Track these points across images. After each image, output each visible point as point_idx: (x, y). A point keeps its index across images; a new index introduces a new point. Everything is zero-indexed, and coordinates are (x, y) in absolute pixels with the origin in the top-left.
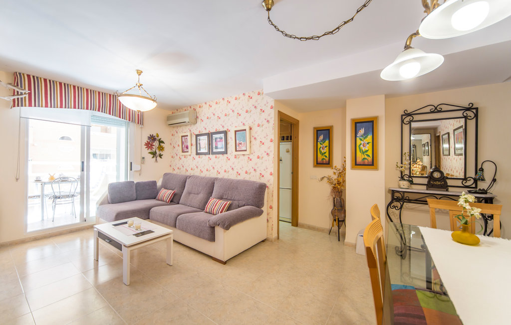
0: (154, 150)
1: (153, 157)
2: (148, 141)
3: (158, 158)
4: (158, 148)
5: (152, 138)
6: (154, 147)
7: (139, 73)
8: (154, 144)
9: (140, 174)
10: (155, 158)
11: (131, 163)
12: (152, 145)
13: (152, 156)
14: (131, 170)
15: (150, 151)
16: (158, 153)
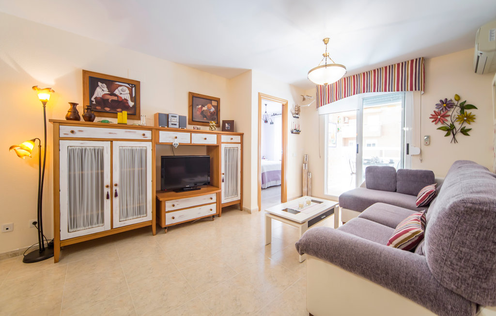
0: (449, 123)
1: (447, 135)
2: (437, 110)
3: (460, 136)
4: (459, 118)
5: (446, 105)
6: (448, 119)
7: (326, 42)
8: (450, 113)
9: (421, 160)
10: (451, 136)
11: (408, 145)
12: (444, 116)
13: (446, 132)
14: (408, 153)
15: (440, 125)
16: (458, 126)
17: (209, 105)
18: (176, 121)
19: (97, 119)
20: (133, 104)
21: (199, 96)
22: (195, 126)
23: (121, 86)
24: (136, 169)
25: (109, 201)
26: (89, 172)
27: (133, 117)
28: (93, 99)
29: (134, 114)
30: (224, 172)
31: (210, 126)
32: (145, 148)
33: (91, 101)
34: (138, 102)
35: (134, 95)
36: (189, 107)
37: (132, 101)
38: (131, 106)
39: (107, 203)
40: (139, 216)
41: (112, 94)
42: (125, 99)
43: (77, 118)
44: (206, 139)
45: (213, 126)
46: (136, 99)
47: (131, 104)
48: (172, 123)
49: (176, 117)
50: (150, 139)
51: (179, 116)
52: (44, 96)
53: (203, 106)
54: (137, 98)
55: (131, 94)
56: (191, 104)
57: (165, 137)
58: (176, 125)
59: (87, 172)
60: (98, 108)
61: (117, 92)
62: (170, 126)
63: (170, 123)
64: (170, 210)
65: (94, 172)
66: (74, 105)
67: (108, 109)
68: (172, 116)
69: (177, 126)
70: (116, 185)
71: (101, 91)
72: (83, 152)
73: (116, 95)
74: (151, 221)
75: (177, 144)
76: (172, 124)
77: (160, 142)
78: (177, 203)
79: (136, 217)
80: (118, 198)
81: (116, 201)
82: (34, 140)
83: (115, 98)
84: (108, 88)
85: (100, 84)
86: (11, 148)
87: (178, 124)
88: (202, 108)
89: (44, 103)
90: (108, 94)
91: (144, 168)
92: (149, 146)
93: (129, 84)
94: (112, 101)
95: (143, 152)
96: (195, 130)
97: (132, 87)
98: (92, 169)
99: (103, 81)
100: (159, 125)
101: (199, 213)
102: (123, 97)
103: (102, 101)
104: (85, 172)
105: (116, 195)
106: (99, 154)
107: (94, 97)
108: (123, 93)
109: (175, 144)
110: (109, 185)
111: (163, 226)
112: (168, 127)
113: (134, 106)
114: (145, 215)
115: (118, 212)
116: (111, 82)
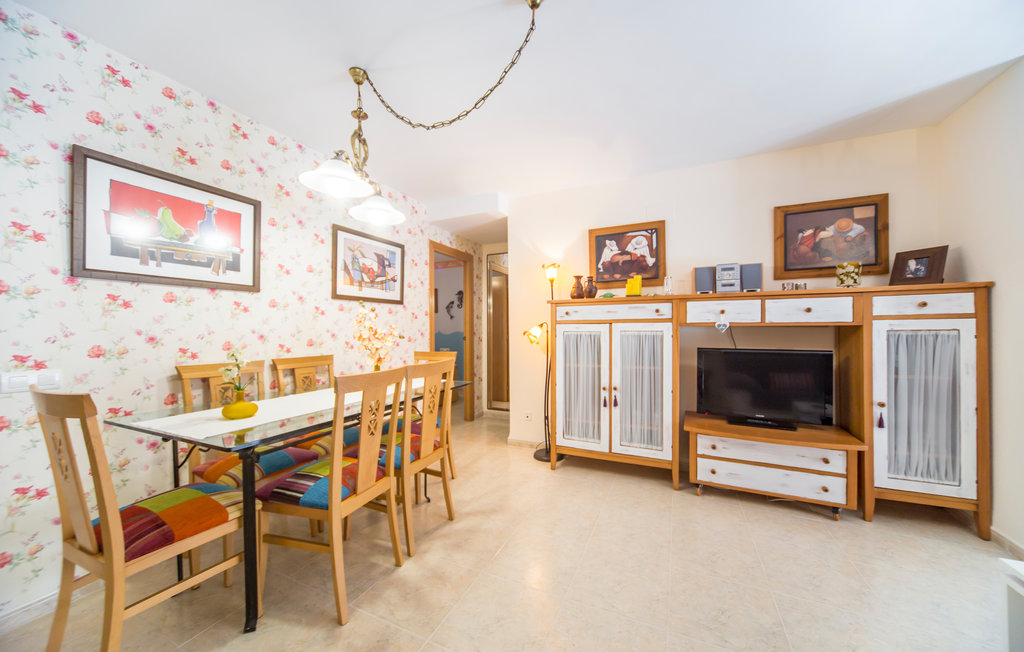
17: (843, 222)
18: (734, 277)
19: (600, 293)
20: (654, 260)
21: (805, 208)
22: (786, 282)
23: (635, 236)
24: (646, 367)
25: (607, 409)
26: (585, 365)
27: (653, 281)
28: (600, 266)
29: (656, 277)
30: (884, 400)
31: (838, 277)
32: (660, 334)
33: (598, 269)
34: (661, 256)
35: (654, 246)
36: (776, 239)
37: (652, 257)
38: (651, 265)
39: (605, 411)
40: (650, 446)
41: (624, 252)
42: (642, 256)
43: (580, 296)
44: (809, 310)
45: (847, 274)
46: (658, 252)
47: (651, 261)
48: (724, 282)
49: (732, 269)
50: (670, 316)
51: (741, 267)
52: (551, 273)
53: (819, 229)
54: (661, 249)
55: (650, 245)
56: (781, 231)
57: (699, 312)
58: (732, 285)
59: (582, 365)
60: (606, 276)
61: (629, 248)
62: (720, 289)
63: (718, 284)
64: (707, 453)
65: (591, 366)
66: (578, 278)
67: (617, 276)
68: (724, 270)
69: (737, 288)
70: (615, 389)
71: (610, 251)
72: (578, 338)
73: (628, 253)
74: (671, 463)
75: (725, 325)
76: (724, 285)
77: (688, 322)
78: (724, 444)
79: (645, 446)
80: (618, 408)
81: (616, 411)
82: (541, 325)
83: (627, 258)
84: (617, 245)
85: (608, 242)
86: (524, 334)
87: (738, 283)
88: (814, 235)
89: (552, 282)
90: (619, 254)
91: (658, 368)
92: (667, 329)
93: (646, 231)
94: (624, 262)
95: (656, 341)
96: (786, 292)
97: (652, 234)
98: (588, 362)
99: (611, 237)
100: (697, 291)
101: (784, 485)
102: (638, 253)
103: (612, 267)
104: (581, 365)
105: (616, 404)
106: (596, 341)
107: (601, 262)
108: (639, 247)
109: (719, 325)
110: (607, 387)
111: (692, 480)
112: (715, 290)
113: (656, 265)
114: (659, 448)
115: (619, 429)
116: (620, 236)
